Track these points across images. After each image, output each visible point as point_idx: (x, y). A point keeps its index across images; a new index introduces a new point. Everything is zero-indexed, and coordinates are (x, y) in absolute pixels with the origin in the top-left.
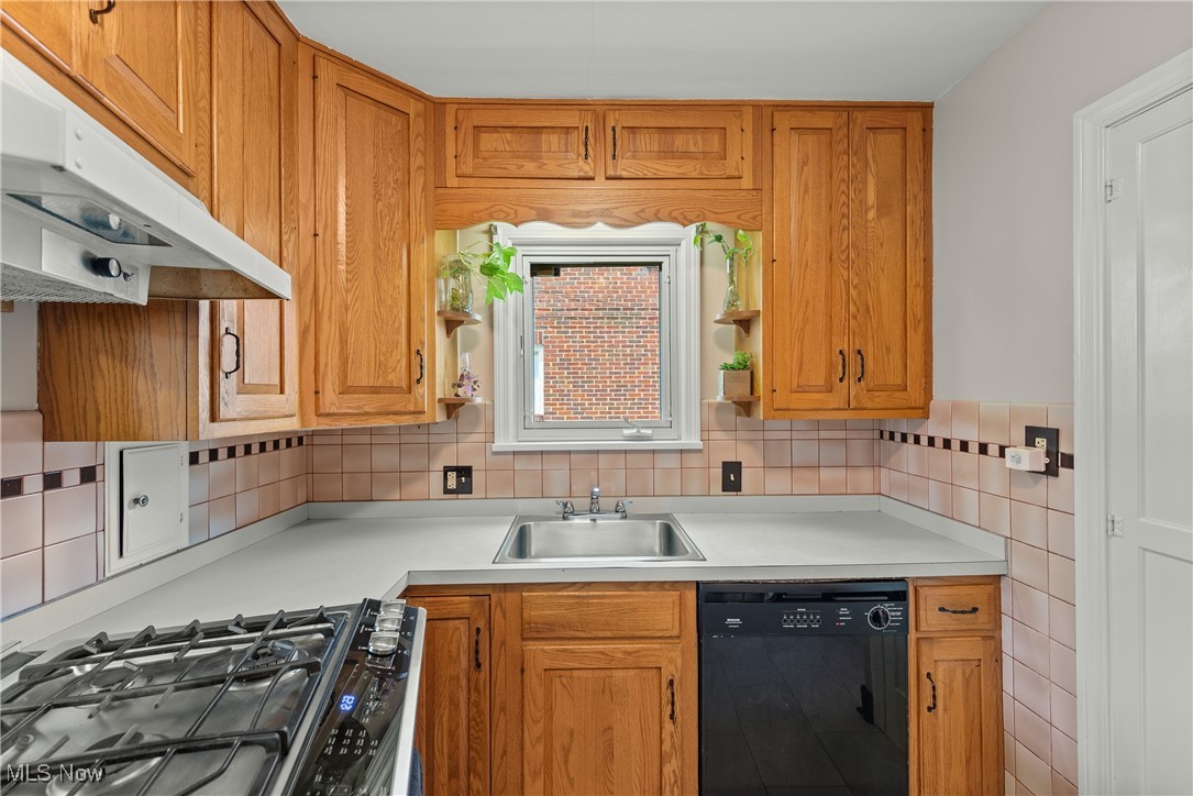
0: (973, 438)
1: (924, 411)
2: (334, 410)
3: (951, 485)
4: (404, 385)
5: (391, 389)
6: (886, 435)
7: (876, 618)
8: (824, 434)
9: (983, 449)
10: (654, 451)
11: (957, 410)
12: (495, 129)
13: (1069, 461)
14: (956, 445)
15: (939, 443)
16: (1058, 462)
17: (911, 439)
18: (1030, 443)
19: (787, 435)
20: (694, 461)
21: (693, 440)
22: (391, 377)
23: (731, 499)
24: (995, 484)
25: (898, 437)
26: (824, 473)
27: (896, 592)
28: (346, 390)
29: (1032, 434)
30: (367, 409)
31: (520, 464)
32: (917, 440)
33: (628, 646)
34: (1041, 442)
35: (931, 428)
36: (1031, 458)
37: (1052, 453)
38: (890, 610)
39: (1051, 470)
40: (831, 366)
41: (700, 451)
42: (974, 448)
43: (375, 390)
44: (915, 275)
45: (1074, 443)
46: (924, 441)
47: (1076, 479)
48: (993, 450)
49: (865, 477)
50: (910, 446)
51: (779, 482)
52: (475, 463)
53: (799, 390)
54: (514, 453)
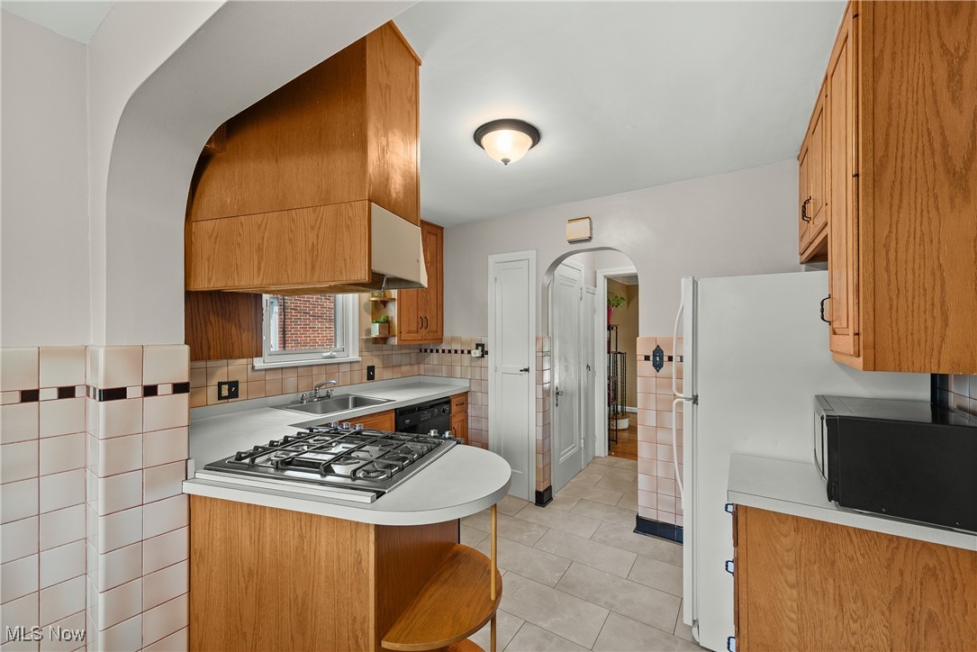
0: (459, 348)
1: (441, 340)
3: (451, 367)
6: (423, 350)
7: (444, 411)
8: (403, 351)
9: (462, 352)
10: (339, 364)
11: (453, 339)
13: (487, 353)
14: (453, 352)
15: (446, 351)
16: (484, 353)
17: (435, 351)
18: (477, 348)
19: (390, 352)
20: (356, 367)
21: (354, 355)
23: (371, 383)
24: (466, 363)
25: (429, 351)
26: (404, 368)
27: (447, 401)
29: (478, 346)
31: (269, 377)
32: (437, 351)
34: (480, 348)
35: (444, 346)
36: (477, 353)
37: (483, 351)
38: (446, 407)
39: (483, 356)
40: (418, 323)
41: (358, 362)
42: (459, 352)
44: (439, 291)
45: (489, 348)
46: (440, 351)
47: (490, 357)
48: (466, 352)
49: (416, 367)
50: (435, 354)
51: (387, 374)
52: (241, 378)
53: (409, 332)
54: (266, 370)
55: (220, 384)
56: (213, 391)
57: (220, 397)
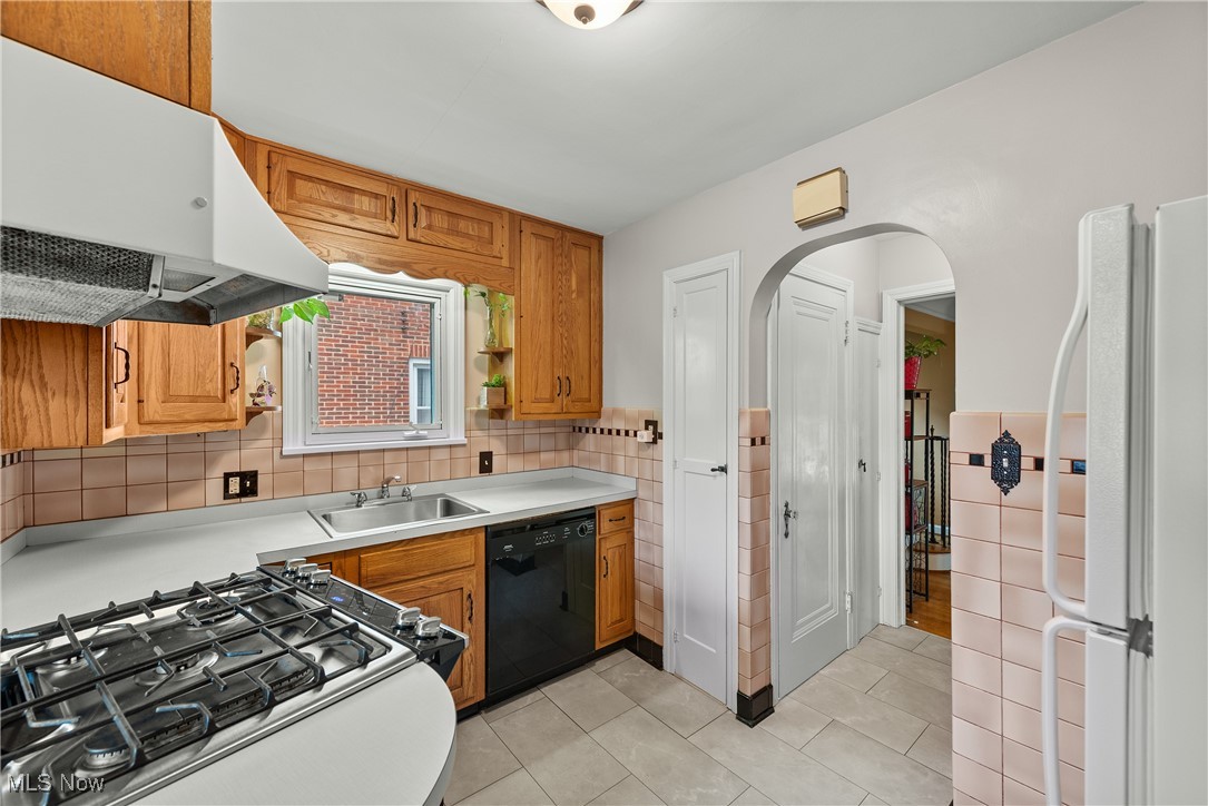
0: (622, 427)
1: (598, 413)
2: (157, 418)
3: (612, 455)
4: (220, 395)
5: (208, 398)
6: (577, 429)
7: (582, 531)
8: (543, 430)
9: (627, 433)
10: (430, 447)
11: (615, 413)
12: (310, 179)
13: (661, 437)
14: (614, 432)
15: (606, 432)
16: (658, 436)
17: (591, 431)
18: (647, 429)
19: (520, 432)
20: (460, 453)
21: (460, 438)
22: (209, 387)
23: (486, 478)
24: (632, 451)
25: (584, 430)
26: (543, 456)
27: (590, 514)
28: (168, 397)
29: (648, 423)
30: (187, 417)
31: (310, 466)
32: (594, 431)
33: (441, 578)
34: (651, 427)
35: (603, 424)
36: (646, 436)
37: (655, 432)
38: (587, 524)
39: (655, 442)
40: (553, 386)
41: (464, 445)
42: (623, 433)
43: (194, 399)
44: (595, 337)
45: (664, 428)
46: (598, 431)
47: (664, 443)
48: (631, 433)
49: (565, 455)
50: (591, 436)
51: (515, 464)
52: (263, 468)
53: (537, 401)
54: (304, 456)
55: (227, 476)
56: (214, 486)
57: (227, 495)
